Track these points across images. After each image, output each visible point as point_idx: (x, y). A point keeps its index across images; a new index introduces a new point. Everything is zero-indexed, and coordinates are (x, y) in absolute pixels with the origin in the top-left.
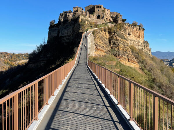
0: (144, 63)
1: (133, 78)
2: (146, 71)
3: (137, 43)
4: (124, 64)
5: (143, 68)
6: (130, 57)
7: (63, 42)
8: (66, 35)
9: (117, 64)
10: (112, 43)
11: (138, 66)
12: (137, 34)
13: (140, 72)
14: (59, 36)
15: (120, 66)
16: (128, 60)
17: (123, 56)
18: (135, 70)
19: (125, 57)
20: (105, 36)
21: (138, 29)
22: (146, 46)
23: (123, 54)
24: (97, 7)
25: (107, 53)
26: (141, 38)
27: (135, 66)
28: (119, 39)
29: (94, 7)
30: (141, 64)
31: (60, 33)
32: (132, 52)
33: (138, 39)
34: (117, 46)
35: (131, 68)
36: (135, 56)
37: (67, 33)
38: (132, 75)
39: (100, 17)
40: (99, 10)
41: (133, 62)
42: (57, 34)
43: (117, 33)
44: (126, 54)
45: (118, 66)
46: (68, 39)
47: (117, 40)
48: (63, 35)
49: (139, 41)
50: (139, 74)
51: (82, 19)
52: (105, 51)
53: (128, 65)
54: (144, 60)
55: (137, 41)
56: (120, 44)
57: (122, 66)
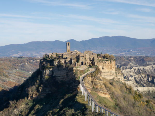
0: (113, 94)
1: (106, 104)
2: (114, 99)
3: (109, 74)
4: (101, 96)
5: (113, 97)
6: (104, 91)
7: (57, 80)
8: (60, 75)
9: (97, 97)
10: (93, 84)
11: (109, 96)
12: (109, 67)
13: (110, 100)
14: (53, 76)
15: (99, 98)
16: (103, 93)
17: (100, 91)
18: (107, 99)
19: (101, 92)
20: (89, 80)
21: (110, 63)
22: (117, 74)
23: (100, 90)
24: (81, 56)
25: (92, 91)
26: (112, 68)
27: (108, 96)
28: (98, 81)
29: (79, 56)
30: (111, 95)
31: (54, 74)
32: (106, 87)
33: (110, 71)
34: (97, 85)
35: (105, 98)
36: (107, 90)
37: (61, 74)
38: (106, 102)
39: (84, 64)
40: (82, 59)
41: (106, 94)
42: (51, 74)
43: (96, 77)
44: (102, 90)
45: (98, 98)
46: (62, 78)
47: (96, 82)
48: (57, 75)
49: (111, 72)
50: (110, 101)
51: (75, 70)
52: (90, 89)
53: (103, 97)
54: (113, 92)
55: (110, 72)
56: (98, 84)
57: (100, 98)
